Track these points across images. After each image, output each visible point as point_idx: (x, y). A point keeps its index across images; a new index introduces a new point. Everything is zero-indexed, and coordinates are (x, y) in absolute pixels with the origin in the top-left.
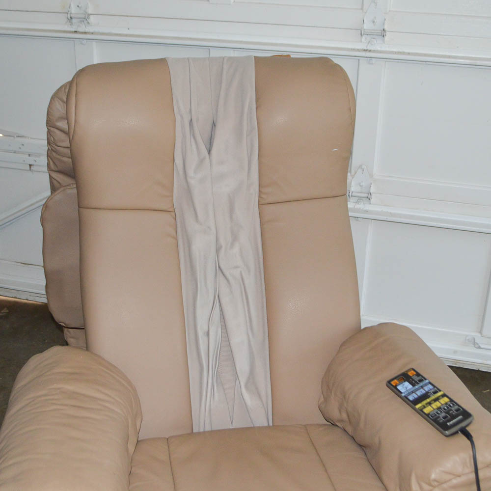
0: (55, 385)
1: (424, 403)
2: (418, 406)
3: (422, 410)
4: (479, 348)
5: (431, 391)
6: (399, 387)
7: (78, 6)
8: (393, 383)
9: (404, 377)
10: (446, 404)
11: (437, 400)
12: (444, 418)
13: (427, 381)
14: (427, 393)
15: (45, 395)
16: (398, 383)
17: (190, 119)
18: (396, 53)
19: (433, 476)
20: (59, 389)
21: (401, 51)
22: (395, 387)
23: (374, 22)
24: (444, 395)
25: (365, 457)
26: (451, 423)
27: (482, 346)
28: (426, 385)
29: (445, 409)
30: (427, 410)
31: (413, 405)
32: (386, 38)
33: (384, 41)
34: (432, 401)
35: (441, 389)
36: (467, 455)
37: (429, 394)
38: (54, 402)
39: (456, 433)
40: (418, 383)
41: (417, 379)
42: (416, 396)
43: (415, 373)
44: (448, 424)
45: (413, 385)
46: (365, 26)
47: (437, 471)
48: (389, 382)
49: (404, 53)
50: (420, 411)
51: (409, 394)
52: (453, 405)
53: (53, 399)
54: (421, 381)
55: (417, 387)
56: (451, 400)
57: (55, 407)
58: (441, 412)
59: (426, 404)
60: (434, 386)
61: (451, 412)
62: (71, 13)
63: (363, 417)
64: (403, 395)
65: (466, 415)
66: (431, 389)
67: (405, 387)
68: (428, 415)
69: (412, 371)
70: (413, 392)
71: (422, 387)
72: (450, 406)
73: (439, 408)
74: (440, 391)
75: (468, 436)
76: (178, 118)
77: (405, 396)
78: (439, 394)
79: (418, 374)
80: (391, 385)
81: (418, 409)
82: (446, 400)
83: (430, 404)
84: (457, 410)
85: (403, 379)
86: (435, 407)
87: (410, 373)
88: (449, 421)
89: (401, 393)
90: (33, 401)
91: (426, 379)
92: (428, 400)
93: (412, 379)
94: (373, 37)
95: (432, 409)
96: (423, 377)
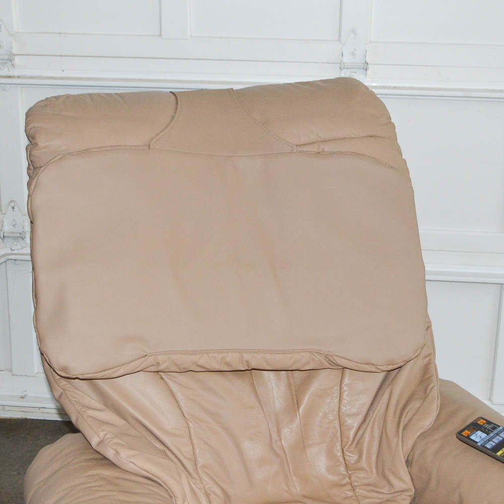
0: (91, 471)
6: (473, 437)
8: (466, 433)
9: (475, 426)
13: (501, 428)
15: (84, 483)
16: (469, 433)
20: (96, 475)
21: (387, 85)
22: (468, 437)
23: (353, 54)
28: (501, 432)
31: (494, 454)
32: (369, 72)
33: (366, 75)
38: (97, 488)
40: (492, 431)
41: (489, 427)
42: (494, 444)
43: (485, 422)
45: (488, 434)
46: (344, 60)
48: (460, 433)
49: (389, 88)
50: (502, 458)
51: (486, 442)
53: (95, 486)
54: (494, 428)
55: (491, 435)
57: (101, 494)
64: (479, 444)
67: (478, 437)
69: (482, 420)
70: (489, 440)
71: (497, 434)
77: (481, 445)
79: (489, 423)
80: (463, 438)
81: (500, 455)
85: (475, 429)
87: (480, 422)
89: (477, 443)
91: (499, 426)
93: (484, 427)
94: (354, 70)
96: (495, 424)
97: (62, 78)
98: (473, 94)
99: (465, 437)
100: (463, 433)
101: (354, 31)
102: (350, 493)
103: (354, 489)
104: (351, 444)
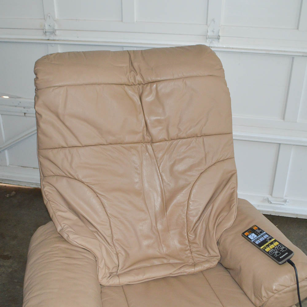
0: (55, 245)
2: (262, 248)
3: (264, 250)
6: (249, 237)
7: (49, 26)
8: (246, 234)
9: (252, 230)
10: (277, 246)
11: (272, 243)
12: (278, 254)
13: (265, 233)
14: (266, 239)
15: (50, 251)
16: (248, 234)
18: (225, 48)
19: (274, 287)
20: (57, 247)
21: (228, 47)
22: (247, 236)
23: (213, 31)
24: (275, 241)
25: (230, 275)
26: (282, 257)
27: (272, 202)
28: (264, 235)
29: (277, 249)
30: (267, 250)
31: (259, 247)
32: (220, 40)
33: (219, 42)
34: (269, 244)
36: (292, 275)
37: (267, 240)
38: (56, 255)
39: (285, 262)
40: (260, 234)
41: (259, 231)
42: (260, 242)
43: (257, 228)
44: (281, 258)
45: (258, 235)
46: (209, 34)
47: (276, 284)
48: (243, 233)
49: (230, 48)
50: (263, 250)
52: (282, 246)
53: (55, 254)
54: (261, 232)
55: (259, 236)
56: (280, 244)
57: (56, 259)
58: (275, 251)
59: (266, 246)
60: (269, 236)
61: (281, 251)
62: (46, 30)
63: (229, 253)
64: (252, 241)
65: (290, 252)
66: (268, 237)
67: (253, 236)
68: (268, 252)
69: (256, 227)
70: (257, 239)
71: (262, 236)
72: (280, 247)
73: (274, 248)
74: (273, 238)
75: (292, 264)
77: (253, 242)
78: (273, 240)
79: (259, 229)
80: (245, 235)
81: (262, 249)
82: (276, 243)
83: (268, 246)
84: (285, 249)
85: (251, 232)
86: (272, 248)
89: (251, 240)
90: (43, 255)
91: (264, 232)
92: (267, 244)
93: (256, 231)
94: (213, 39)
95: (270, 249)
96: (262, 230)
97: (77, 41)
99: (246, 236)
100: (245, 234)
101: (213, 20)
102: (190, 255)
103: (191, 253)
104: (192, 231)
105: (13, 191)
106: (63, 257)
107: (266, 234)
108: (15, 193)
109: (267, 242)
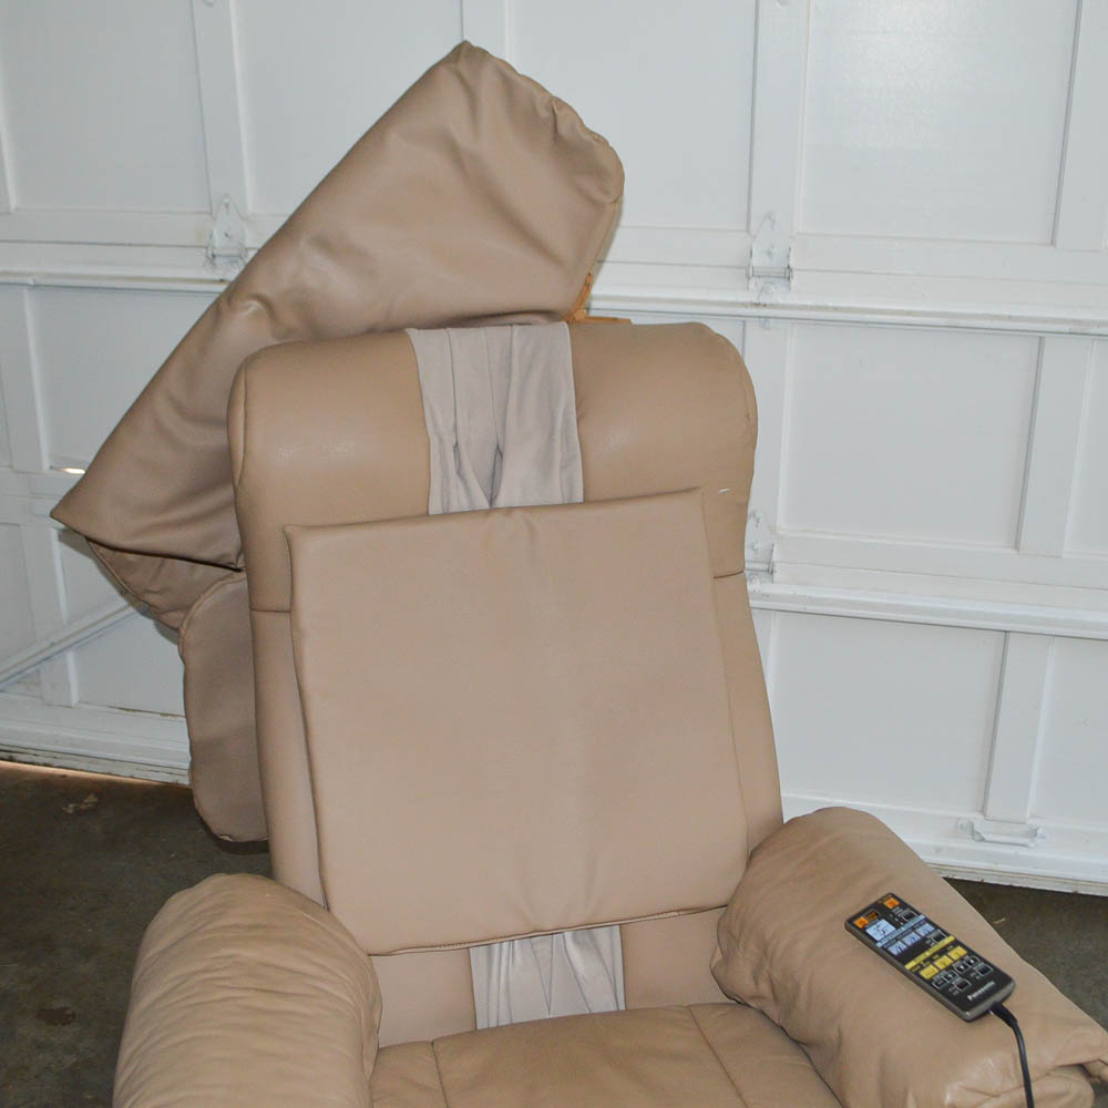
0: (223, 950)
1: (921, 958)
2: (909, 966)
3: (917, 973)
4: (983, 840)
5: (932, 936)
6: (870, 931)
7: (227, 235)
8: (860, 922)
9: (878, 911)
10: (962, 959)
11: (943, 952)
12: (961, 986)
13: (922, 917)
14: (924, 939)
15: (205, 971)
16: (867, 922)
17: (454, 443)
18: (812, 308)
19: (948, 1098)
20: (231, 957)
21: (820, 304)
22: (863, 930)
23: (769, 253)
24: (956, 943)
25: (809, 1065)
26: (975, 995)
27: (987, 837)
28: (920, 924)
29: (960, 970)
30: (928, 972)
31: (899, 964)
32: (793, 282)
33: (789, 287)
34: (934, 954)
35: (949, 932)
36: (1009, 1055)
37: (927, 942)
38: (222, 983)
39: (985, 1013)
40: (905, 922)
41: (902, 913)
42: (904, 947)
43: (897, 903)
44: (970, 997)
45: (897, 926)
46: (755, 262)
47: (956, 1086)
48: (851, 921)
49: (826, 308)
50: (915, 976)
51: (891, 943)
52: (976, 961)
53: (221, 979)
54: (910, 917)
55: (903, 929)
56: (970, 952)
57: (227, 994)
58: (954, 975)
59: (925, 961)
60: (936, 927)
61: (972, 975)
62: (213, 247)
63: (803, 988)
64: (879, 945)
65: (1002, 980)
66: (930, 933)
67: (881, 930)
68: (930, 981)
69: (892, 899)
70: (897, 939)
71: (913, 929)
72: (970, 963)
73: (949, 968)
74: (948, 935)
75: (1009, 1019)
76: (434, 440)
77: (882, 947)
78: (947, 940)
79: (903, 905)
80: (855, 928)
81: (911, 970)
82: (960, 951)
83: (931, 960)
84: (983, 971)
85: (877, 915)
86: (941, 967)
87: (888, 904)
88: (971, 992)
89: (876, 942)
90: (182, 983)
91: (919, 914)
92: (928, 954)
93: (893, 914)
94: (770, 280)
95: (937, 971)
96: (912, 909)
98: (963, 322)
99: (857, 927)
100: (857, 922)
101: (769, 217)
105: (89, 794)
106: (247, 989)
107: (927, 920)
108: (95, 800)
109: (927, 947)
